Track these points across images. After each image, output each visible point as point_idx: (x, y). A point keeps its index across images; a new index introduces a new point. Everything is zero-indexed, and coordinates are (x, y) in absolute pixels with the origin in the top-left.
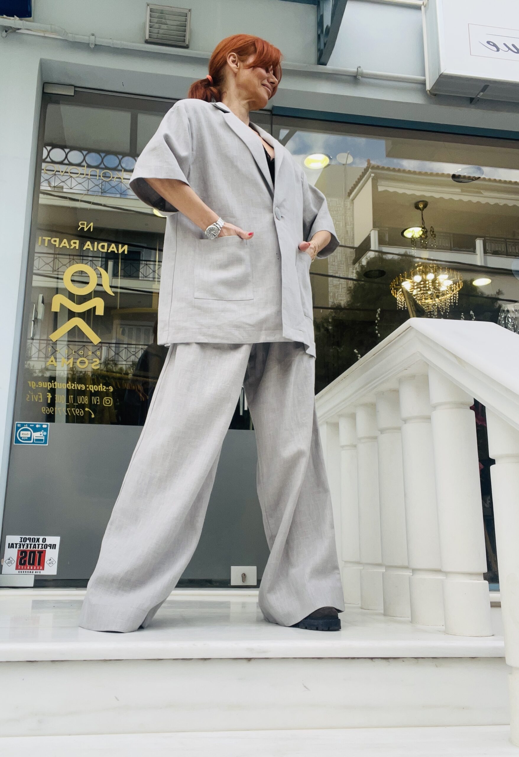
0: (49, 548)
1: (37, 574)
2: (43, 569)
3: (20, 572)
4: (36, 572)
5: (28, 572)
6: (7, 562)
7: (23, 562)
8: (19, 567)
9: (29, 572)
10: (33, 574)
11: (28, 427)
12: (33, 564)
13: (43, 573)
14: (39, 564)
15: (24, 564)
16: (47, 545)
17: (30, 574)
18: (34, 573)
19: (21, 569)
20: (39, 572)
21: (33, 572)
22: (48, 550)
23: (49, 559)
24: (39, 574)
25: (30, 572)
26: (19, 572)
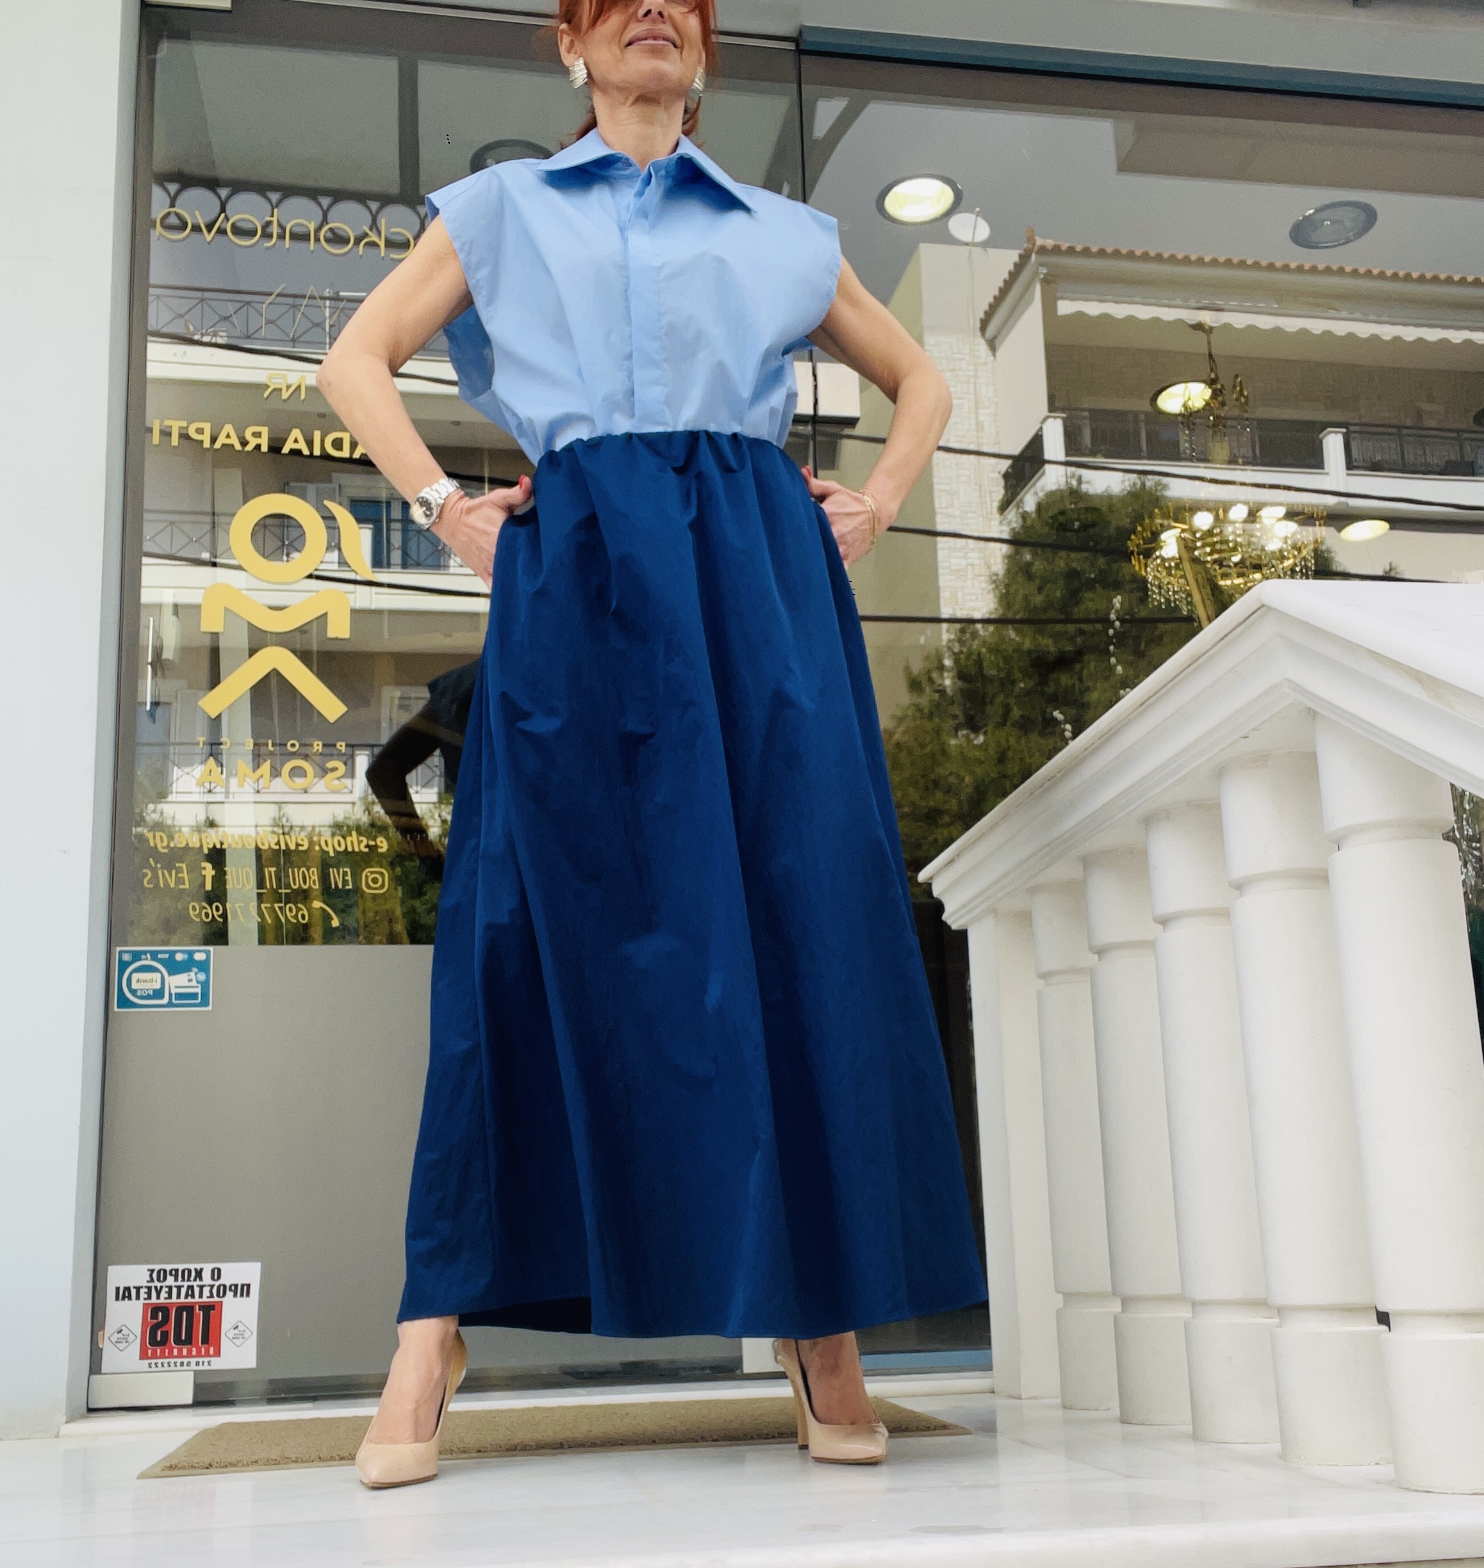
0: (230, 1294)
1: (200, 1368)
2: (218, 1353)
3: (153, 1366)
4: (198, 1364)
5: (175, 1363)
6: (114, 1339)
7: (159, 1339)
8: (150, 1352)
9: (178, 1364)
10: (188, 1368)
11: (153, 959)
12: (189, 1341)
13: (217, 1364)
14: (206, 1340)
15: (164, 1341)
16: (225, 1286)
17: (182, 1368)
18: (193, 1367)
19: (154, 1356)
20: (206, 1364)
21: (189, 1364)
22: (229, 1300)
23: (233, 1324)
24: (206, 1367)
25: (182, 1364)
26: (150, 1365)
